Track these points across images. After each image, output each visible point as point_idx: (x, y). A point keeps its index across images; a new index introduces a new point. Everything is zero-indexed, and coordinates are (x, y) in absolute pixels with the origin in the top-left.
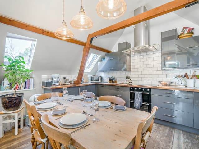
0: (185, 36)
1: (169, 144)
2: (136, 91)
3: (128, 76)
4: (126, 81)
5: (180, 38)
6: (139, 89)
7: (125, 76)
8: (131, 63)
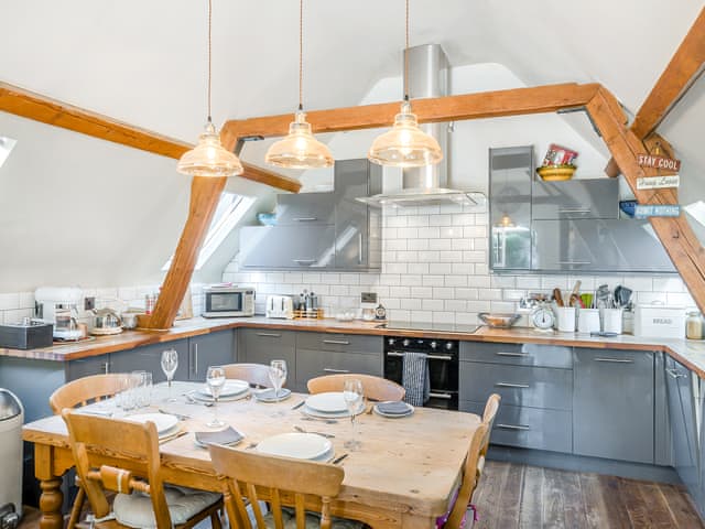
0: (555, 175)
1: (512, 508)
2: (407, 349)
3: (372, 291)
4: (364, 311)
5: (542, 176)
6: (419, 343)
7: (358, 292)
8: (384, 242)
